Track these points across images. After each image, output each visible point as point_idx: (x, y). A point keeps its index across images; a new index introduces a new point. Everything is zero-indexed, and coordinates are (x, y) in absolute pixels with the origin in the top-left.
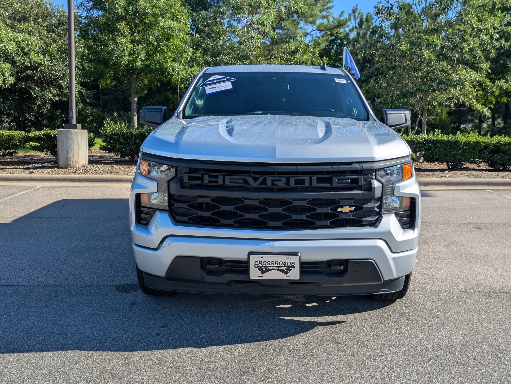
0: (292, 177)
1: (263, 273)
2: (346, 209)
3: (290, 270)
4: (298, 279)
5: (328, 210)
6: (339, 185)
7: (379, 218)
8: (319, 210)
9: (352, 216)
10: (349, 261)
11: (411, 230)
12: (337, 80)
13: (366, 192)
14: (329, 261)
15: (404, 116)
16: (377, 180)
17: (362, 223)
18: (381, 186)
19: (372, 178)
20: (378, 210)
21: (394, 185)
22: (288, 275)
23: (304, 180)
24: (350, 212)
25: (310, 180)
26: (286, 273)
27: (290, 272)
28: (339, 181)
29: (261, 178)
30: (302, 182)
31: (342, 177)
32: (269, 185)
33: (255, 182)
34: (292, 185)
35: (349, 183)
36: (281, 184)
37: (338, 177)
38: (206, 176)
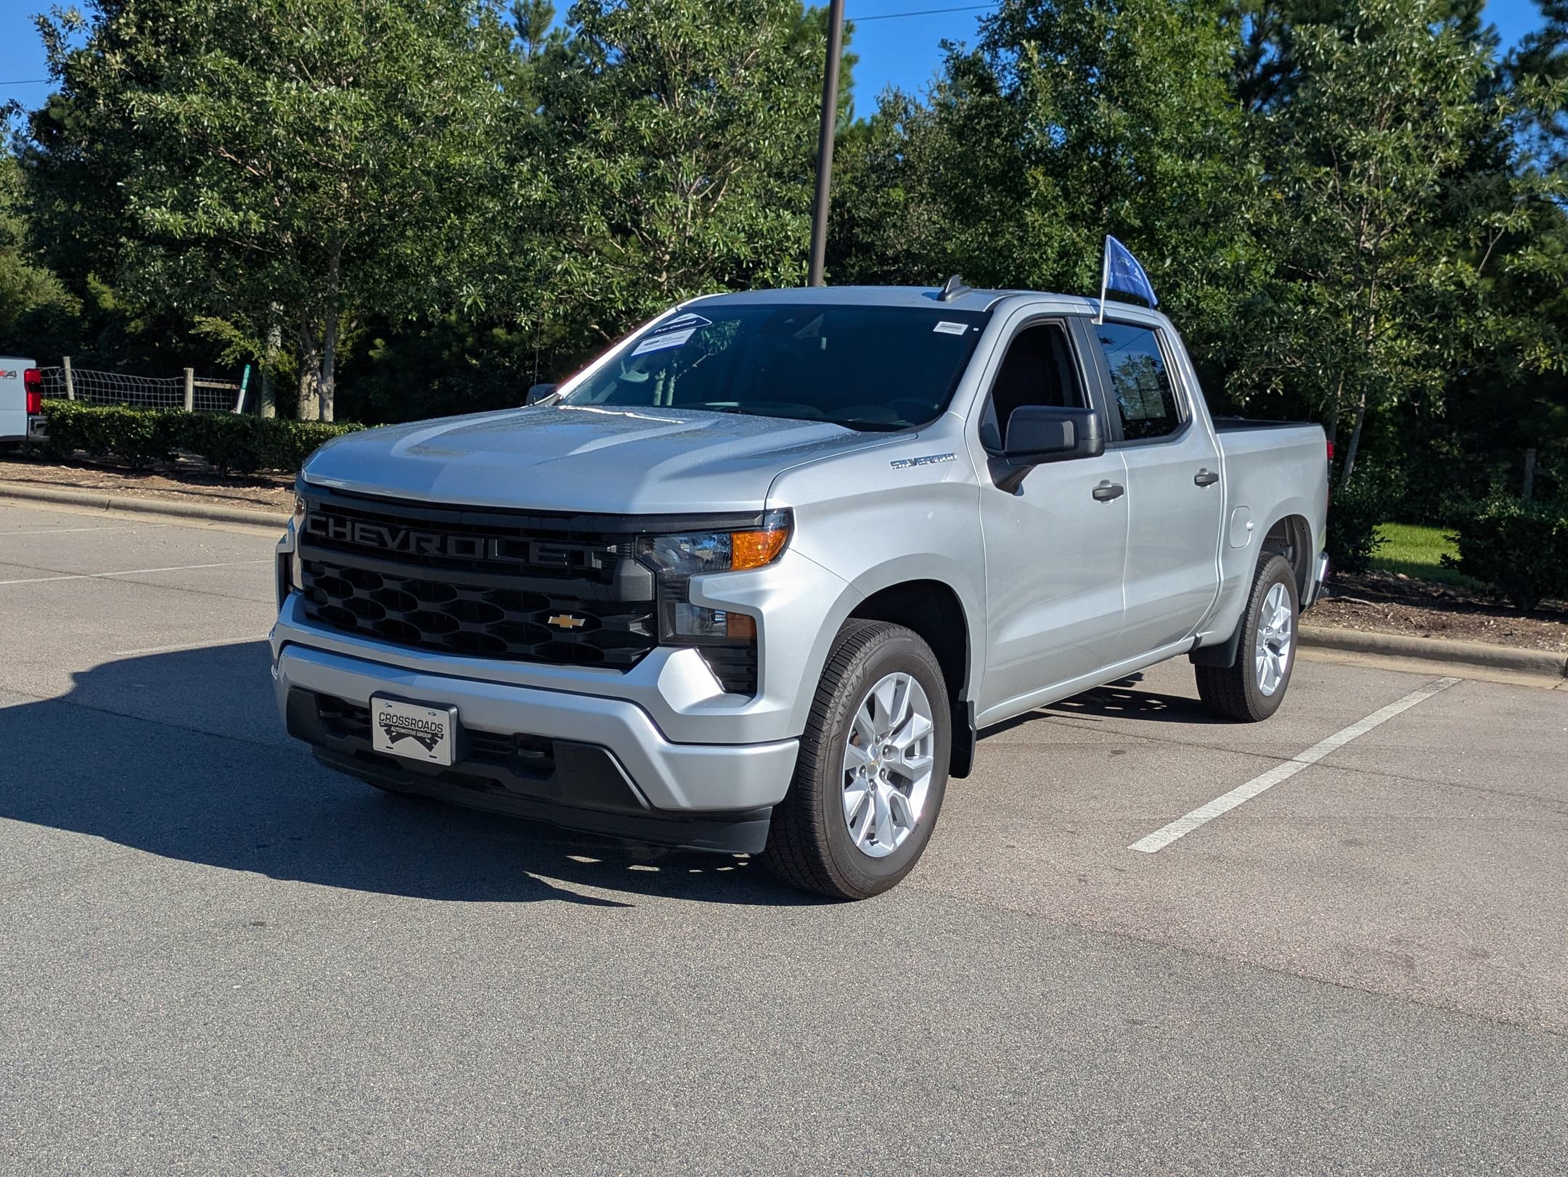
0: (452, 535)
1: (393, 740)
2: (567, 621)
3: (436, 742)
4: (449, 764)
5: (529, 618)
6: (542, 562)
7: (646, 654)
8: (509, 616)
9: (580, 639)
10: (553, 742)
11: (746, 698)
12: (943, 326)
13: (600, 585)
14: (517, 735)
15: (1068, 427)
16: (637, 560)
17: (603, 658)
18: (647, 577)
19: (621, 556)
20: (647, 635)
21: (691, 578)
22: (432, 753)
23: (473, 544)
24: (576, 628)
25: (486, 545)
26: (430, 748)
27: (436, 747)
28: (541, 554)
29: (402, 533)
30: (469, 547)
31: (549, 546)
32: (412, 549)
33: (394, 540)
34: (452, 551)
35: (565, 560)
36: (432, 549)
37: (540, 545)
38: (331, 521)
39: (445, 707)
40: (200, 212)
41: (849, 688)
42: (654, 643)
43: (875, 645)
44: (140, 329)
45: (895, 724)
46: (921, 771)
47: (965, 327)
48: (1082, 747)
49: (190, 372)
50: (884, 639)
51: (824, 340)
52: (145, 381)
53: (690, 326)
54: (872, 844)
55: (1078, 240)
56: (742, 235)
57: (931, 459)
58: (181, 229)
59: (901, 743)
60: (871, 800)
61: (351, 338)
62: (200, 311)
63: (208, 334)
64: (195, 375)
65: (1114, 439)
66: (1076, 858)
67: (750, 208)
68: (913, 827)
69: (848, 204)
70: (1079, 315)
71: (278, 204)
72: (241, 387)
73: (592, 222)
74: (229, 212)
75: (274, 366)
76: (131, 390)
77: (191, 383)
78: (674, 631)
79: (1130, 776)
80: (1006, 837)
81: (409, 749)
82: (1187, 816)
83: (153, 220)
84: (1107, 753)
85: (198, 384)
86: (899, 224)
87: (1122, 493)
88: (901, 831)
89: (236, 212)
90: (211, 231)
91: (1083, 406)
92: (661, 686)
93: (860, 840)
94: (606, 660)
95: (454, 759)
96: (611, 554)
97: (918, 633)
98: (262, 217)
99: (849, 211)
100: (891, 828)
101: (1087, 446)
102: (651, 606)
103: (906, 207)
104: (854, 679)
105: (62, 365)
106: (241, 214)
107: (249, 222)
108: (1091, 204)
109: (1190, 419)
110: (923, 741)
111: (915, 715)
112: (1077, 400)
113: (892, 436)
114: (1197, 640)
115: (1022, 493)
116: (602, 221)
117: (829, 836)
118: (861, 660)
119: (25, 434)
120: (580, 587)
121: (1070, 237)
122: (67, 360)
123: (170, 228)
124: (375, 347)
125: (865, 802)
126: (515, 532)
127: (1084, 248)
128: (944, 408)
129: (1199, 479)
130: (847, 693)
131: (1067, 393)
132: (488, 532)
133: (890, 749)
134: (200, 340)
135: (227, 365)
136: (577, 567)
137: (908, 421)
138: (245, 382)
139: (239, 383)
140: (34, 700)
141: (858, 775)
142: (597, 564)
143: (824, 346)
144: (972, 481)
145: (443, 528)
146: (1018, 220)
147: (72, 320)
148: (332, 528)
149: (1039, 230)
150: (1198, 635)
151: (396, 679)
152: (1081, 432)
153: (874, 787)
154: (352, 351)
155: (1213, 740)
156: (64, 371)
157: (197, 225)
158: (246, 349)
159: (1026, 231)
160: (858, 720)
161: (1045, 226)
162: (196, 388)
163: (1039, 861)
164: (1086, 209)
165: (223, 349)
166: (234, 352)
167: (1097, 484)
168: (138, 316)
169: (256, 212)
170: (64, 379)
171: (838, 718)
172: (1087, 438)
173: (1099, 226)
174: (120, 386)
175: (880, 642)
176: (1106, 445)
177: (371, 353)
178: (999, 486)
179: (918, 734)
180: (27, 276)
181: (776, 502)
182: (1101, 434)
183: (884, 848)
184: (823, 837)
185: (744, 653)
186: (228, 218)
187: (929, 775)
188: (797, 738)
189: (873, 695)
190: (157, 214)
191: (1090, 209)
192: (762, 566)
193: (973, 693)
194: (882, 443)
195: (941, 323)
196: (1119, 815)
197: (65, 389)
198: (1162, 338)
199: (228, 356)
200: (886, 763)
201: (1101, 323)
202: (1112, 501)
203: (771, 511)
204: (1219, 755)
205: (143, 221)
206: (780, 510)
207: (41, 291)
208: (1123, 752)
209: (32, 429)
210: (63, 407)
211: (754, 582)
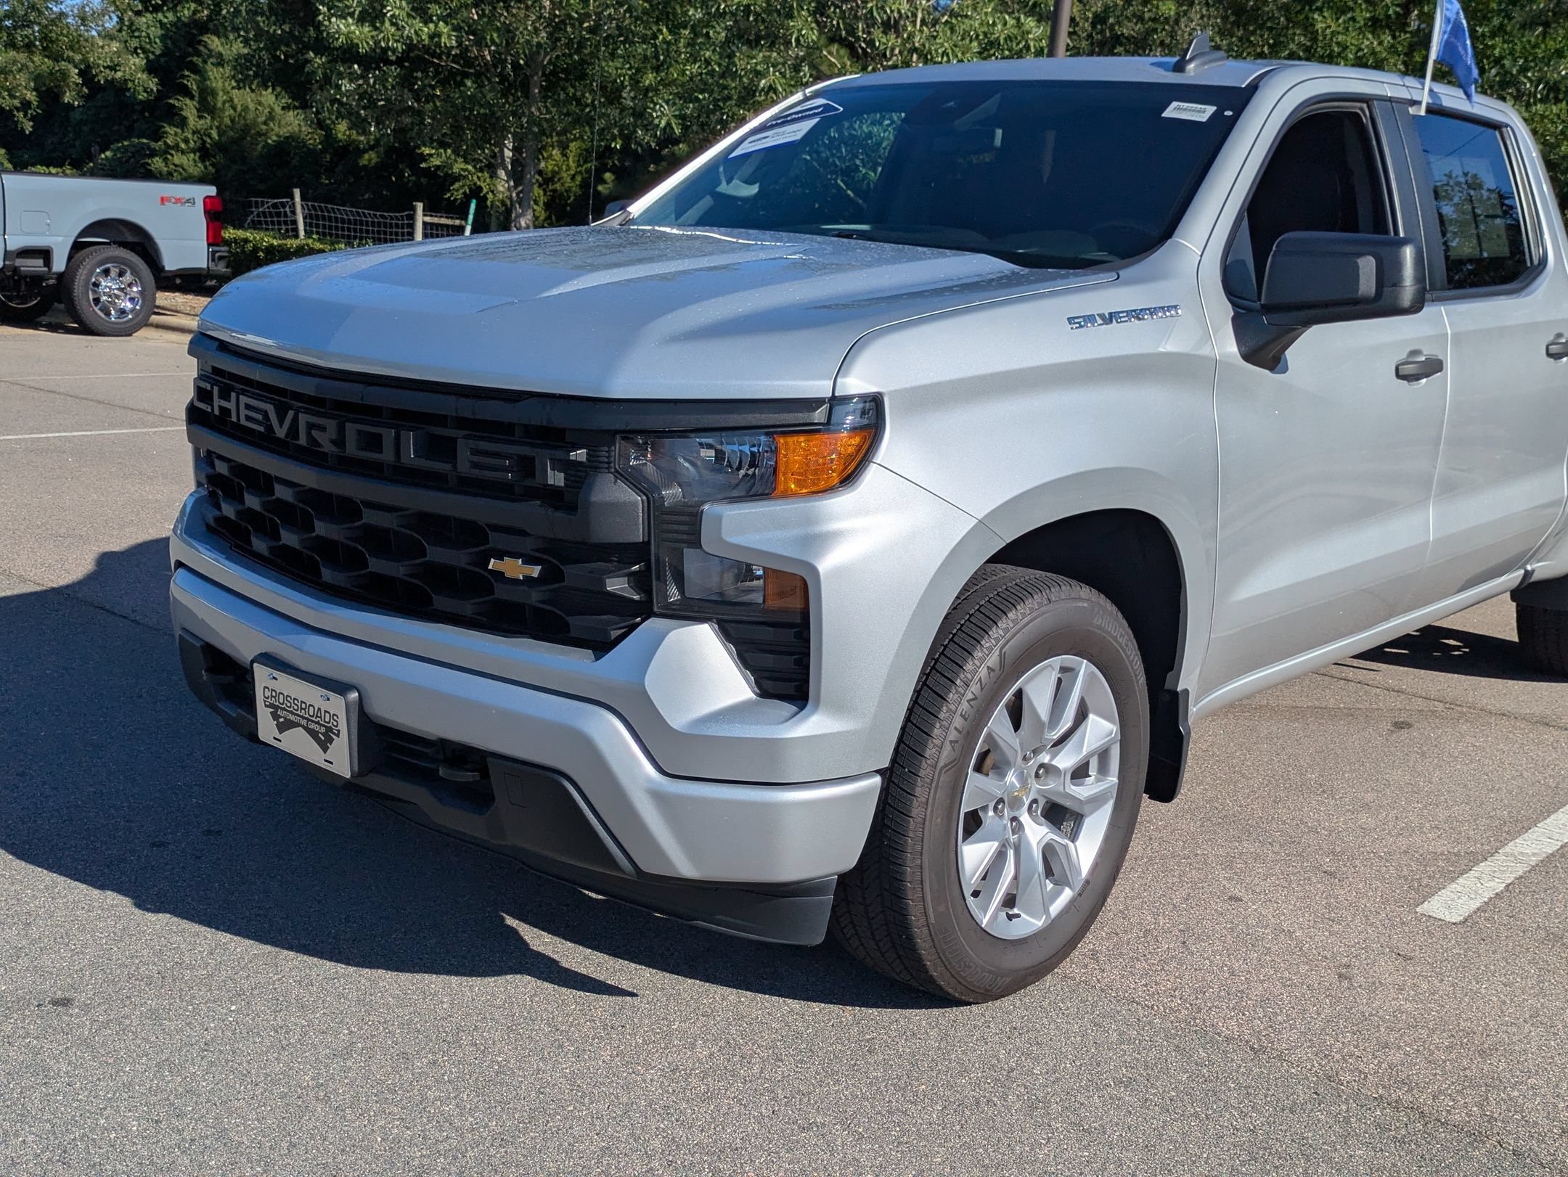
0: (354, 421)
1: (281, 728)
2: (514, 568)
3: (331, 740)
4: (348, 774)
6: (476, 472)
7: (633, 627)
8: (437, 554)
9: (535, 597)
10: (489, 759)
11: (790, 708)
12: (1178, 109)
13: (559, 514)
14: (443, 742)
15: (1367, 266)
16: (619, 475)
17: (568, 631)
18: (635, 504)
19: (593, 466)
20: (636, 597)
21: (706, 507)
22: (328, 756)
23: (380, 436)
24: (528, 580)
25: (398, 438)
26: (325, 750)
27: (332, 747)
28: (475, 459)
29: (291, 413)
30: (374, 442)
31: (484, 445)
32: (303, 440)
33: (281, 425)
34: (352, 449)
35: (507, 470)
36: (325, 440)
37: (472, 443)
38: (216, 389)
39: (340, 687)
40: (387, 24)
41: (974, 688)
42: (645, 610)
43: (1024, 615)
44: (374, 161)
45: (1056, 735)
46: (1097, 801)
47: (1211, 109)
48: (1350, 714)
49: (420, 206)
50: (1041, 605)
51: (999, 132)
52: (375, 215)
53: (815, 114)
54: (1010, 917)
55: (1378, 49)
56: (975, 44)
57: (1137, 314)
58: (367, 43)
59: (1066, 760)
60: (1011, 853)
61: (580, 172)
62: (431, 143)
63: (438, 167)
64: (424, 210)
65: (1433, 288)
66: (1336, 928)
67: (986, 14)
68: (1078, 887)
69: (1111, 20)
70: (1390, 100)
71: (476, 17)
72: (467, 223)
73: (800, 31)
74: (418, 24)
75: (503, 203)
76: (361, 224)
77: (420, 218)
78: (681, 589)
79: (1420, 769)
80: (1230, 879)
81: (298, 744)
82: (1507, 849)
83: (337, 32)
84: (1386, 726)
85: (428, 219)
86: (1168, 41)
87: (1440, 370)
88: (1062, 891)
89: (426, 23)
90: (399, 45)
91: (1387, 232)
92: (651, 683)
93: (988, 915)
94: (573, 634)
95: (356, 768)
96: (577, 464)
97: (1100, 590)
98: (454, 30)
99: (1112, 28)
100: (1043, 887)
101: (1396, 297)
102: (639, 551)
103: (1177, 22)
104: (983, 672)
105: (292, 197)
106: (432, 26)
107: (439, 35)
108: (1397, 5)
109: (1543, 261)
110: (1103, 755)
111: (1091, 717)
112: (1380, 222)
113: (1076, 275)
114: (1528, 574)
115: (1285, 370)
116: (812, 29)
117: (932, 920)
118: (997, 640)
119: (205, 266)
120: (531, 514)
121: (1370, 46)
122: (297, 192)
123: (356, 41)
124: (604, 182)
125: (1000, 856)
126: (440, 420)
127: (1385, 59)
128: (1168, 232)
129: (1554, 349)
130: (970, 696)
131: (1364, 210)
132: (403, 418)
133: (1047, 769)
134: (430, 174)
135: (456, 200)
136: (528, 483)
137: (1110, 253)
138: (471, 217)
139: (466, 219)
140: (38, 589)
141: (991, 813)
142: (556, 478)
143: (998, 141)
144: (1205, 351)
145: (344, 410)
146: (1306, 28)
147: (312, 153)
148: (217, 402)
149: (1331, 39)
150: (1529, 568)
151: (284, 638)
152: (1388, 275)
153: (1018, 827)
154: (581, 186)
155: (1537, 710)
156: (293, 204)
157: (384, 38)
158: (475, 184)
159: (1315, 40)
160: (989, 736)
161: (1338, 33)
162: (425, 223)
163: (1278, 930)
164: (1391, 12)
165: (453, 184)
166: (463, 186)
167: (1403, 356)
168: (372, 148)
169: (447, 23)
170: (294, 212)
171: (953, 735)
172: (1397, 283)
173: (1406, 32)
174: (349, 220)
175: (1032, 610)
176: (1428, 296)
177: (600, 188)
178: (1248, 357)
179: (1095, 746)
180: (269, 106)
181: (856, 383)
182: (1420, 279)
183: (1029, 923)
184: (922, 921)
185: (788, 635)
186: (419, 30)
187: (1109, 807)
188: (878, 772)
189: (1019, 694)
190: (342, 26)
191: (1396, 13)
192: (829, 490)
193: (1188, 678)
194: (1059, 285)
195: (1175, 104)
196: (1403, 843)
197: (295, 222)
198: (1511, 142)
199: (457, 190)
200: (1039, 791)
201: (1423, 113)
202: (1424, 381)
203: (846, 399)
204: (1549, 735)
205: (328, 34)
206: (865, 398)
207: (283, 122)
208: (1409, 725)
209: (213, 260)
210: (255, 238)
211: (809, 520)
